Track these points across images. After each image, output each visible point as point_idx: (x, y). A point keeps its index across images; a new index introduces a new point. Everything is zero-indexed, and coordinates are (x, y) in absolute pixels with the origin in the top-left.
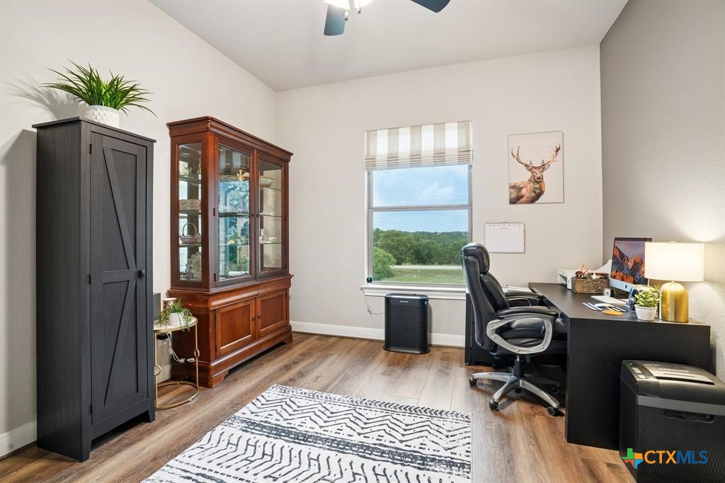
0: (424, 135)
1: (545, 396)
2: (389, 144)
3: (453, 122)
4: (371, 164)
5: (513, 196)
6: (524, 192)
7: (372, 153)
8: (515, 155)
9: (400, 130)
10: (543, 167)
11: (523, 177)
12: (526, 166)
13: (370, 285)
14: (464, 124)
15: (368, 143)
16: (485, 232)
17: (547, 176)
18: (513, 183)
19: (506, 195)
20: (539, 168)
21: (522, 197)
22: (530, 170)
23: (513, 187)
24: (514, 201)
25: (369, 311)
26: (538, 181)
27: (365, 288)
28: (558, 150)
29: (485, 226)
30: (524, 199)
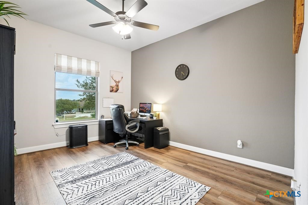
0: (83, 63)
1: (135, 142)
2: (68, 62)
3: (93, 61)
4: (58, 69)
5: (111, 90)
6: (114, 89)
7: (59, 64)
8: (112, 77)
9: (73, 58)
10: (119, 82)
11: (114, 84)
12: (115, 81)
13: (57, 123)
14: (97, 63)
15: (57, 59)
16: (103, 101)
17: (120, 85)
18: (111, 85)
19: (109, 89)
20: (118, 82)
21: (113, 90)
22: (116, 82)
23: (111, 87)
24: (111, 91)
25: (57, 135)
26: (117, 86)
27: (54, 125)
28: (122, 78)
29: (103, 99)
30: (114, 91)
